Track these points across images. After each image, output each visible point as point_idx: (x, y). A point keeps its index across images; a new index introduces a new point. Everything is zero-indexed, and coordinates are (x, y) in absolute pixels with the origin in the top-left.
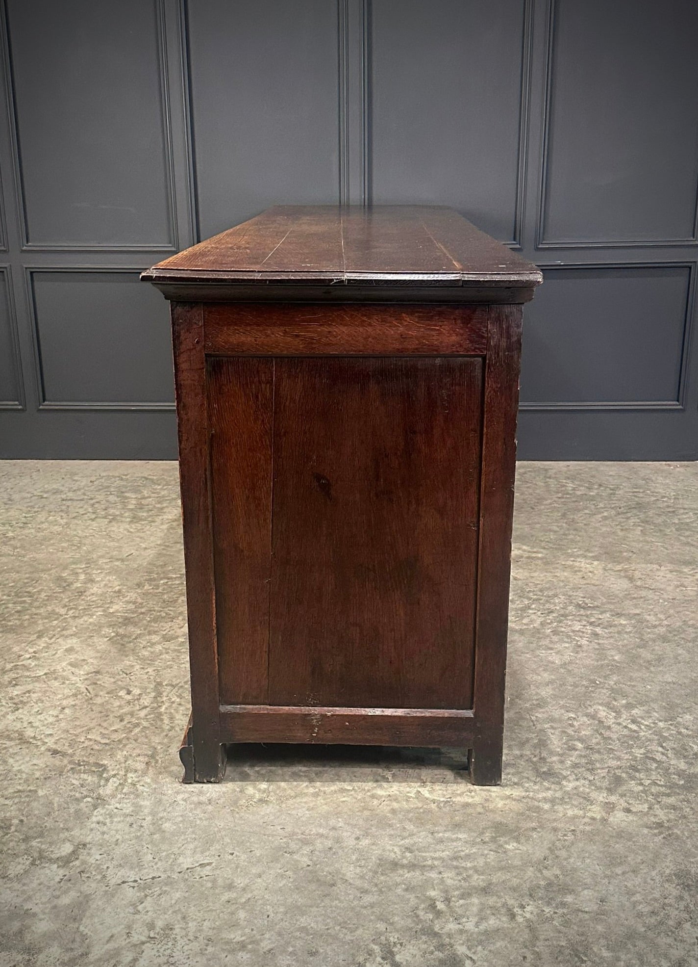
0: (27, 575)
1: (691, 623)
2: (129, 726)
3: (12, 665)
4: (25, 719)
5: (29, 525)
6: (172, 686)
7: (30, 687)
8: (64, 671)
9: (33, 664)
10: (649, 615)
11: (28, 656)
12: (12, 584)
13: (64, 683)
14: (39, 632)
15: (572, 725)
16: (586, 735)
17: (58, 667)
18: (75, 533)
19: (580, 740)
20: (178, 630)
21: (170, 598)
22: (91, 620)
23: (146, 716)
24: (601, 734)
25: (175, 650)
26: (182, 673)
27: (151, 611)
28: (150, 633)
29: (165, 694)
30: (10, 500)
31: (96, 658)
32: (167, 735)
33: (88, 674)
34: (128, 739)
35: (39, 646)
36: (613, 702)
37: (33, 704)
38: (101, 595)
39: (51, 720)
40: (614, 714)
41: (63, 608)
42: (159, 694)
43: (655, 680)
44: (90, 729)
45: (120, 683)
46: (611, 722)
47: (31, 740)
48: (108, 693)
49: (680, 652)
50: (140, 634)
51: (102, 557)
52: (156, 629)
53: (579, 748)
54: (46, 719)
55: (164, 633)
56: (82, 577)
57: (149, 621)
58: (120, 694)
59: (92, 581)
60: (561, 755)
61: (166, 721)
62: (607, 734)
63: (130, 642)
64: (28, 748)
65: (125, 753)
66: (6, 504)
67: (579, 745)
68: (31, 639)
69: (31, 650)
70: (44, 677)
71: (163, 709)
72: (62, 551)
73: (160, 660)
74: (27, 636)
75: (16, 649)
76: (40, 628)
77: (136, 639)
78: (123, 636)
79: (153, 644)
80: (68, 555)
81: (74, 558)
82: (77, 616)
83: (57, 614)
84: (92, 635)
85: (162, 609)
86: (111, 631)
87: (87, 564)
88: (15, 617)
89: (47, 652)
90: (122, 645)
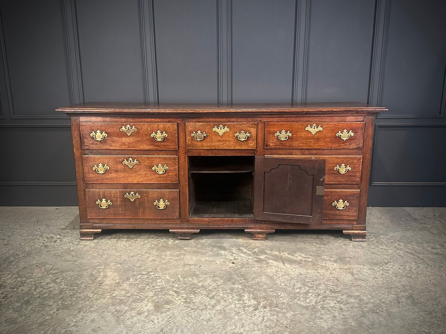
0: (77, 273)
1: (383, 300)
10: (364, 296)
11: (72, 324)
12: (70, 278)
14: (80, 308)
20: (145, 308)
21: (142, 287)
22: (104, 301)
25: (143, 321)
27: (132, 295)
28: (131, 310)
35: (78, 318)
38: (110, 285)
41: (92, 293)
50: (127, 310)
51: (112, 262)
52: (134, 307)
55: (138, 309)
56: (102, 274)
57: (131, 302)
59: (106, 276)
63: (122, 316)
68: (75, 313)
69: (74, 321)
72: (94, 258)
73: (136, 327)
74: (73, 311)
75: (67, 320)
76: (80, 306)
77: (124, 313)
78: (118, 311)
79: (133, 317)
80: (97, 260)
81: (99, 262)
82: (97, 298)
83: (88, 297)
84: (104, 311)
85: (138, 294)
86: (113, 308)
87: (105, 266)
88: (69, 299)
89: (82, 322)
90: (118, 317)
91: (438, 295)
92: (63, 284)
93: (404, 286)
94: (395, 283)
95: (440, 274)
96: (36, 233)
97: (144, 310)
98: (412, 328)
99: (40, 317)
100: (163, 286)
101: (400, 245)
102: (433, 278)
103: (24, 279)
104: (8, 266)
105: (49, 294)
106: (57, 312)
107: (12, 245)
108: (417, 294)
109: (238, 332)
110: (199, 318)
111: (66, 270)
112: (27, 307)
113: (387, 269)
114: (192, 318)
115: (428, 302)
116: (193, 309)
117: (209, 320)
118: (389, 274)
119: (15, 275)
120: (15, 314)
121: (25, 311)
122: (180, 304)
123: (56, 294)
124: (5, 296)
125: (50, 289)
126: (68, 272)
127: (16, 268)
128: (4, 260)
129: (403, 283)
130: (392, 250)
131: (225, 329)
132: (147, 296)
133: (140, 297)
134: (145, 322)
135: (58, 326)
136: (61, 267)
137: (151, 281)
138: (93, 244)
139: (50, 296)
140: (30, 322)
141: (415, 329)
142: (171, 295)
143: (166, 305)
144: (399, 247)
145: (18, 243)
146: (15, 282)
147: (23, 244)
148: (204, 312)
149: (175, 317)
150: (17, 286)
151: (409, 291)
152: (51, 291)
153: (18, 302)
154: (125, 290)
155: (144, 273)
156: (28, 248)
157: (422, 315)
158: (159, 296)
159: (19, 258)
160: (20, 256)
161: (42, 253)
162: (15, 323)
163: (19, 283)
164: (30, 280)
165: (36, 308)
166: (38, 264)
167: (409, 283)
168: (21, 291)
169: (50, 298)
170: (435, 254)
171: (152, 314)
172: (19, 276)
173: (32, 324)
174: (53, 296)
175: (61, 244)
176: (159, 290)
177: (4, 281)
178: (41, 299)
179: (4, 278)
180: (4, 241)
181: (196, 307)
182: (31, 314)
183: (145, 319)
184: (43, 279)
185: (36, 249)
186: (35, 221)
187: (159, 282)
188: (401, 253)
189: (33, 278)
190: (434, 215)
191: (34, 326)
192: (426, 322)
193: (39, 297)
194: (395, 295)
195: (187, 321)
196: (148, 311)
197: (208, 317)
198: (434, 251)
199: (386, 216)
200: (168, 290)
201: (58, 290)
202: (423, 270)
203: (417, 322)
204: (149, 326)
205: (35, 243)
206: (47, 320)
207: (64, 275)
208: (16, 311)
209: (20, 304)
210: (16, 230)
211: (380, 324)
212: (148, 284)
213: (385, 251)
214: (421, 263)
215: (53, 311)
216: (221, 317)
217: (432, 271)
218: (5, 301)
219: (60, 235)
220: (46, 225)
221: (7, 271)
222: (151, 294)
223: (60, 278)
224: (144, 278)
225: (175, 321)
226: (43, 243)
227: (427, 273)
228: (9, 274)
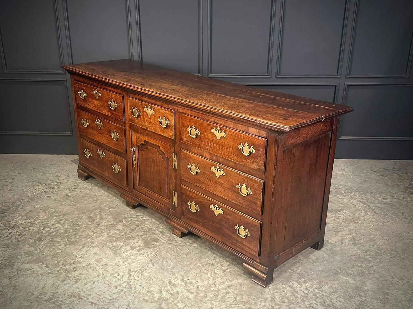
0: (77, 216)
1: (330, 241)
2: (119, 291)
3: (74, 261)
4: (80, 287)
5: (76, 190)
6: (135, 271)
7: (81, 272)
8: (93, 264)
9: (82, 260)
11: (79, 256)
12: (71, 220)
13: (94, 270)
14: (83, 244)
15: (284, 291)
16: (289, 296)
17: (91, 262)
18: (95, 194)
19: (287, 298)
20: (137, 244)
21: (133, 227)
22: (102, 239)
23: (125, 286)
24: (294, 295)
25: (135, 254)
26: (139, 265)
27: (125, 234)
28: (126, 246)
29: (132, 275)
30: (68, 176)
31: (105, 257)
32: (133, 296)
33: (102, 266)
34: (119, 297)
35: (83, 251)
36: (299, 280)
37: (83, 280)
38: (106, 226)
39: (90, 288)
40: (299, 286)
41: (92, 232)
42: (130, 276)
43: (315, 269)
44: (104, 293)
45: (115, 270)
46: (298, 289)
47: (83, 297)
48: (111, 275)
49: (325, 256)
50: (122, 246)
51: (106, 206)
52: (128, 243)
53: (286, 302)
54: (88, 287)
55: (131, 245)
56: (98, 217)
57: (125, 239)
58: (115, 276)
59: (102, 219)
60: (279, 305)
61: (133, 289)
62: (296, 295)
63: (118, 250)
64: (82, 301)
65: (118, 304)
66: (66, 178)
67: (286, 301)
68: (80, 248)
69: (80, 254)
70: (86, 267)
71: (131, 283)
72: (90, 203)
73: (130, 258)
74: (79, 246)
75: (75, 253)
76: (83, 242)
77: (120, 248)
78: (115, 247)
79: (127, 251)
80: (92, 205)
81: (95, 207)
82: (97, 236)
83: (89, 235)
84: (103, 246)
85: (130, 233)
86: (111, 244)
87: (100, 210)
88: (74, 237)
89: (86, 255)
90: (115, 251)
91: (376, 237)
92: (67, 225)
93: (350, 230)
94: (343, 228)
95: (383, 220)
96: (35, 180)
97: (136, 246)
98: (348, 263)
99: (52, 251)
100: (150, 227)
101: (355, 195)
102: (376, 224)
103: (33, 220)
104: (16, 209)
105: (56, 233)
106: (65, 247)
107: (15, 191)
108: (359, 236)
109: (211, 263)
110: (180, 252)
111: (68, 213)
112: (40, 243)
113: (339, 215)
114: (175, 252)
115: (366, 243)
116: (175, 245)
117: (188, 253)
118: (340, 220)
119: (24, 217)
120: (32, 248)
121: (38, 246)
122: (165, 241)
123: (62, 233)
124: (20, 234)
125: (56, 229)
126: (69, 215)
127: (23, 211)
128: (11, 204)
129: (349, 228)
130: (347, 199)
131: (200, 261)
132: (138, 235)
133: (132, 236)
134: (137, 255)
135: (68, 258)
136: (62, 210)
137: (140, 223)
138: (87, 191)
139: (57, 234)
140: (45, 254)
141: (350, 263)
142: (157, 234)
143: (153, 242)
144: (354, 196)
145: (20, 189)
146: (25, 222)
147: (25, 190)
148: (184, 248)
149: (161, 251)
150: (28, 226)
151: (353, 234)
152: (58, 231)
153: (32, 239)
154: (119, 230)
155: (134, 216)
156: (30, 193)
157: (359, 253)
158: (148, 235)
159: (25, 202)
160: (25, 201)
161: (44, 198)
162: (33, 255)
163: (29, 224)
164: (38, 221)
165: (48, 244)
166: (42, 208)
167: (355, 227)
168: (33, 230)
169: (58, 236)
170: (384, 203)
171: (143, 249)
172: (28, 217)
173: (47, 256)
174: (59, 234)
175: (59, 191)
176: (147, 230)
177: (15, 222)
178: (50, 237)
179: (15, 220)
180: (8, 187)
181: (177, 244)
182: (44, 248)
183: (137, 253)
184: (49, 220)
185: (38, 195)
186: (32, 169)
187: (147, 224)
188: (355, 202)
189: (41, 220)
190: (394, 168)
191: (49, 258)
192: (361, 258)
193: (48, 235)
194: (341, 237)
195: (171, 254)
196: (139, 246)
197: (187, 252)
198: (384, 200)
199: (349, 168)
200: (154, 230)
201: (63, 229)
202: (370, 217)
203: (353, 258)
204: (141, 258)
205: (35, 189)
206: (58, 253)
207: (66, 217)
208: (32, 246)
209: (34, 241)
210: (16, 177)
211: (324, 259)
212: (138, 226)
213: (341, 200)
214: (369, 211)
215: (62, 246)
216: (197, 252)
217: (377, 218)
218: (20, 238)
219: (56, 182)
220: (42, 172)
221: (16, 213)
222: (141, 233)
223: (63, 220)
224: (135, 221)
225: (161, 255)
226: (43, 189)
227: (372, 219)
228: (19, 216)
